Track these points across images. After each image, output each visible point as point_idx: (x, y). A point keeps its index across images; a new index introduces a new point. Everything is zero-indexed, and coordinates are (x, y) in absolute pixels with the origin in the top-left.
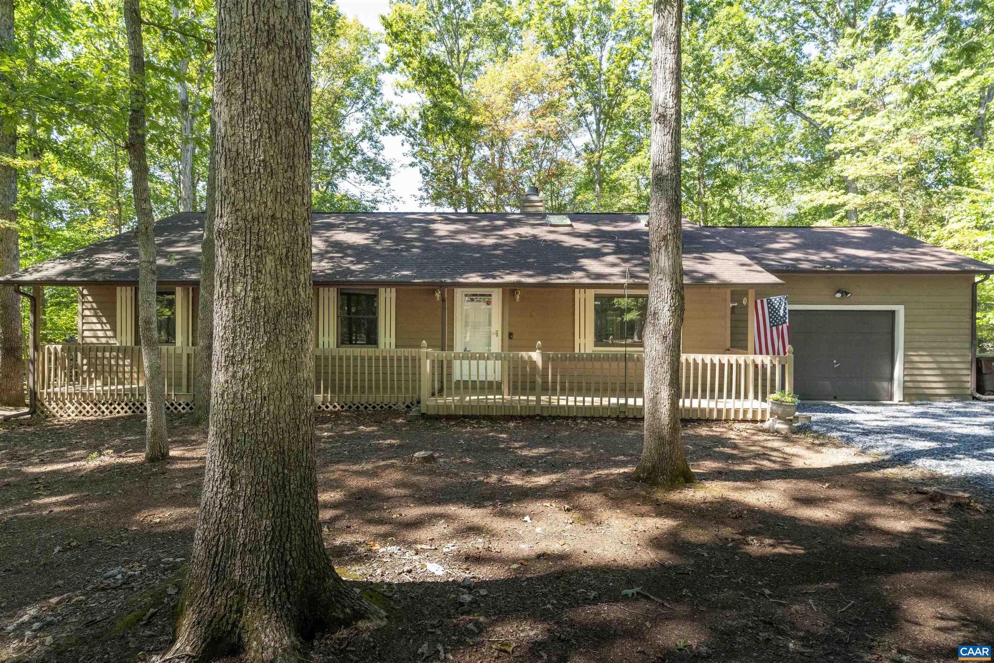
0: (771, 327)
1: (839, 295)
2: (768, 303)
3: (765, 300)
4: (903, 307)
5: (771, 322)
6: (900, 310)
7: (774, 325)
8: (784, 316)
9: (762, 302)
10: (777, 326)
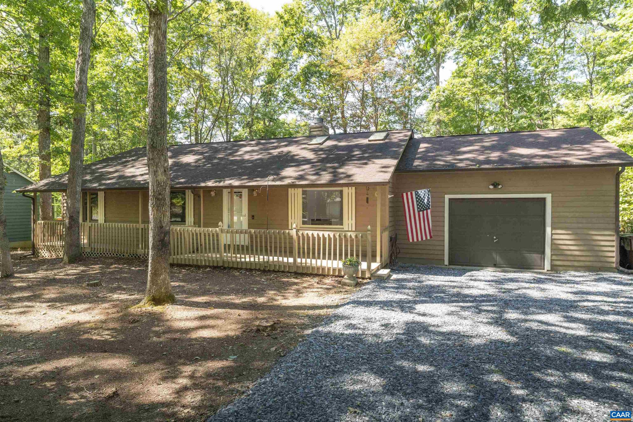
0: (419, 212)
1: (491, 187)
2: (416, 195)
3: (414, 193)
4: (550, 195)
5: (418, 208)
6: (549, 197)
7: (421, 211)
8: (428, 204)
9: (411, 194)
10: (423, 211)
